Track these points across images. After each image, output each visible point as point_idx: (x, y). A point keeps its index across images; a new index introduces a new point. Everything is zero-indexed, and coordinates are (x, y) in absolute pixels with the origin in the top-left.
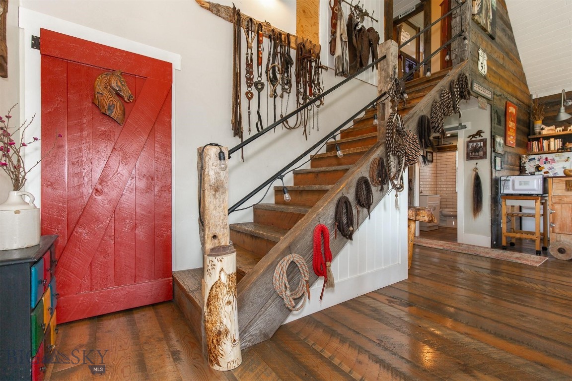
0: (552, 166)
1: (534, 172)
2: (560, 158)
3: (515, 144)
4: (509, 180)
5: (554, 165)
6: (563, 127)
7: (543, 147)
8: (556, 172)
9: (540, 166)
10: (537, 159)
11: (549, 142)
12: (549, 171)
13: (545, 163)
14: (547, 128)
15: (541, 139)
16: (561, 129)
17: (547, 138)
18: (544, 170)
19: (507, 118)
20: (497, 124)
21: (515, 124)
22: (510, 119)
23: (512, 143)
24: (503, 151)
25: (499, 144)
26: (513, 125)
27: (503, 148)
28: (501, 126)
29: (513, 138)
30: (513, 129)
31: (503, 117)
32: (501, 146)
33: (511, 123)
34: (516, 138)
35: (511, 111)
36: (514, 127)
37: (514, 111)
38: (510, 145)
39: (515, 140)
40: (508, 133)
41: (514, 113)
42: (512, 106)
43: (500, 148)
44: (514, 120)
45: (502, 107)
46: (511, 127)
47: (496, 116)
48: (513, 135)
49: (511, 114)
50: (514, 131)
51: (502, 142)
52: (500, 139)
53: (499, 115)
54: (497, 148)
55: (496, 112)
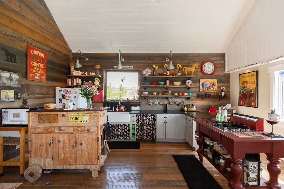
0: (70, 95)
1: (62, 99)
2: (74, 91)
3: (45, 79)
4: (7, 112)
5: (71, 95)
6: (83, 72)
7: (74, 82)
8: (72, 99)
9: (64, 95)
10: (63, 90)
11: (76, 80)
12: (69, 99)
13: (67, 94)
14: (76, 72)
15: (73, 78)
16: (82, 73)
17: (76, 77)
18: (66, 98)
19: (28, 58)
20: (5, 60)
21: (44, 65)
22: (35, 60)
23: (39, 78)
24: (19, 84)
25: (8, 79)
26: (41, 65)
27: (20, 82)
28: (16, 63)
29: (40, 75)
30: (41, 68)
31: (22, 57)
32: (14, 80)
33: (35, 63)
34: (46, 75)
35: (35, 54)
36: (42, 66)
37: (43, 55)
38: (35, 80)
39: (45, 76)
40: (32, 70)
41: (42, 56)
42: (38, 51)
43: (12, 82)
44: (41, 62)
45: (19, 48)
46: (37, 66)
47: (4, 52)
48: (41, 72)
49: (36, 56)
50: (42, 70)
51: (18, 77)
52: (11, 74)
53: (10, 53)
54: (2, 82)
55: (4, 49)
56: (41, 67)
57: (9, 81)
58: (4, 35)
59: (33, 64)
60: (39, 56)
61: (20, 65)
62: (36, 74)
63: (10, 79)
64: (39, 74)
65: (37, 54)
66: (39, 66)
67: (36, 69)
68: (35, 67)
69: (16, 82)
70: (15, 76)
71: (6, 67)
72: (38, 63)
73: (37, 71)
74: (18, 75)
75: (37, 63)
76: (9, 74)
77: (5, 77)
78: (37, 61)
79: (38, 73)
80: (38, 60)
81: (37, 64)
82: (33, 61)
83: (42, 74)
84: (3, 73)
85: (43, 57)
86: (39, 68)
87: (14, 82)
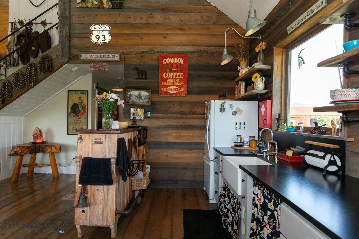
3: (186, 92)
14: (242, 70)
15: (239, 82)
19: (160, 70)
20: (136, 79)
21: (182, 73)
22: (168, 70)
23: (175, 92)
24: (149, 102)
25: (137, 97)
26: (177, 75)
27: (149, 99)
28: (146, 79)
29: (177, 87)
30: (178, 79)
31: (154, 71)
32: (143, 98)
33: (169, 74)
34: (186, 86)
35: (168, 63)
36: (179, 76)
37: (181, 61)
38: (169, 95)
39: (185, 88)
40: (164, 84)
41: (179, 63)
42: (172, 57)
43: (141, 100)
44: (179, 70)
45: (151, 62)
46: (171, 77)
47: (135, 71)
48: (179, 84)
49: (170, 65)
50: (180, 81)
51: (147, 94)
52: (140, 92)
53: (141, 70)
54: (132, 100)
55: (136, 68)
56: (177, 77)
57: (138, 99)
58: (135, 54)
59: (166, 75)
60: (175, 64)
61: (151, 81)
62: (170, 87)
63: (140, 97)
64: (175, 87)
65: (171, 62)
66: (174, 77)
67: (171, 80)
68: (169, 79)
69: (146, 99)
70: (144, 93)
71: (137, 86)
72: (173, 73)
73: (172, 84)
74: (148, 92)
75: (171, 73)
76: (138, 92)
77: (134, 95)
78: (171, 71)
79: (173, 86)
80: (173, 69)
81: (171, 75)
82: (166, 72)
83: (180, 87)
84: (133, 92)
85: (182, 63)
86: (174, 79)
87: (143, 100)
